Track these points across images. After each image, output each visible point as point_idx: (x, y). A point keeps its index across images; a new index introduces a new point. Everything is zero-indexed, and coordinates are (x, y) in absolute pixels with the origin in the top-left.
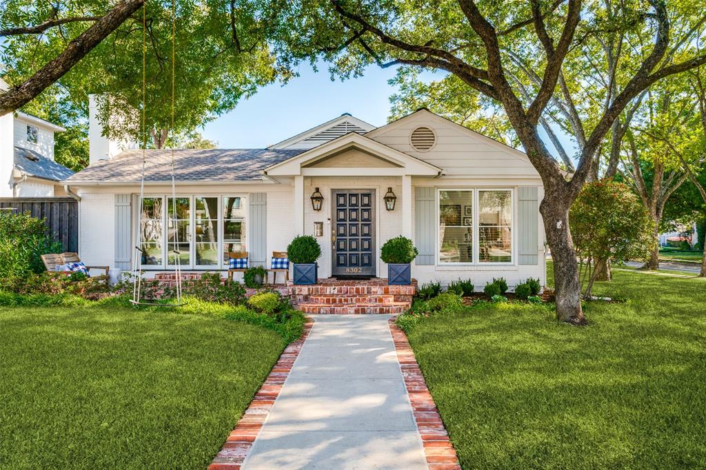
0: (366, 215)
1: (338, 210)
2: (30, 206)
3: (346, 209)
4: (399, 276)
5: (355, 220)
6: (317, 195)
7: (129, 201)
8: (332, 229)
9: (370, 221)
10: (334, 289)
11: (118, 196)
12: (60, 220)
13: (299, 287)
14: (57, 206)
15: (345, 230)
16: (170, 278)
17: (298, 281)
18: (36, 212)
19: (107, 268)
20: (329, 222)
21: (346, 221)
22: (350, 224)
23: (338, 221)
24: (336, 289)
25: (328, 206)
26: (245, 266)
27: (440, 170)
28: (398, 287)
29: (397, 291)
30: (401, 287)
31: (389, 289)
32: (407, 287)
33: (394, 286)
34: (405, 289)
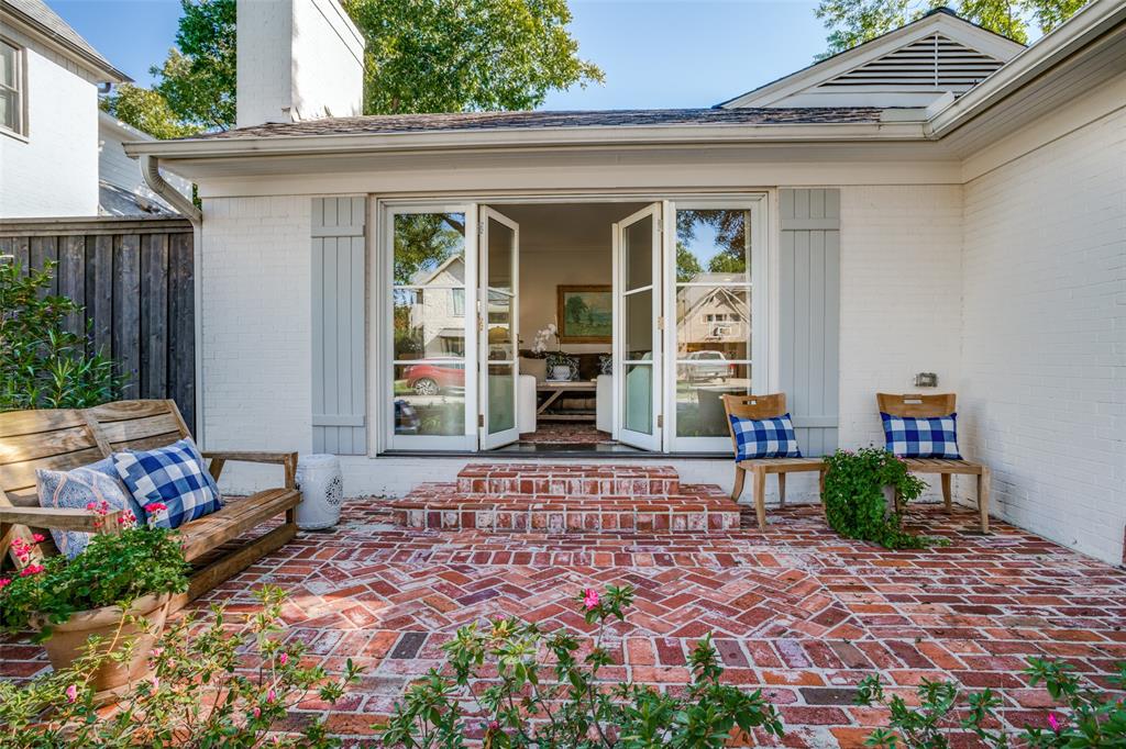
2: (53, 247)
7: (360, 220)
11: (321, 203)
12: (143, 289)
14: (132, 246)
16: (513, 488)
18: (71, 265)
19: (290, 461)
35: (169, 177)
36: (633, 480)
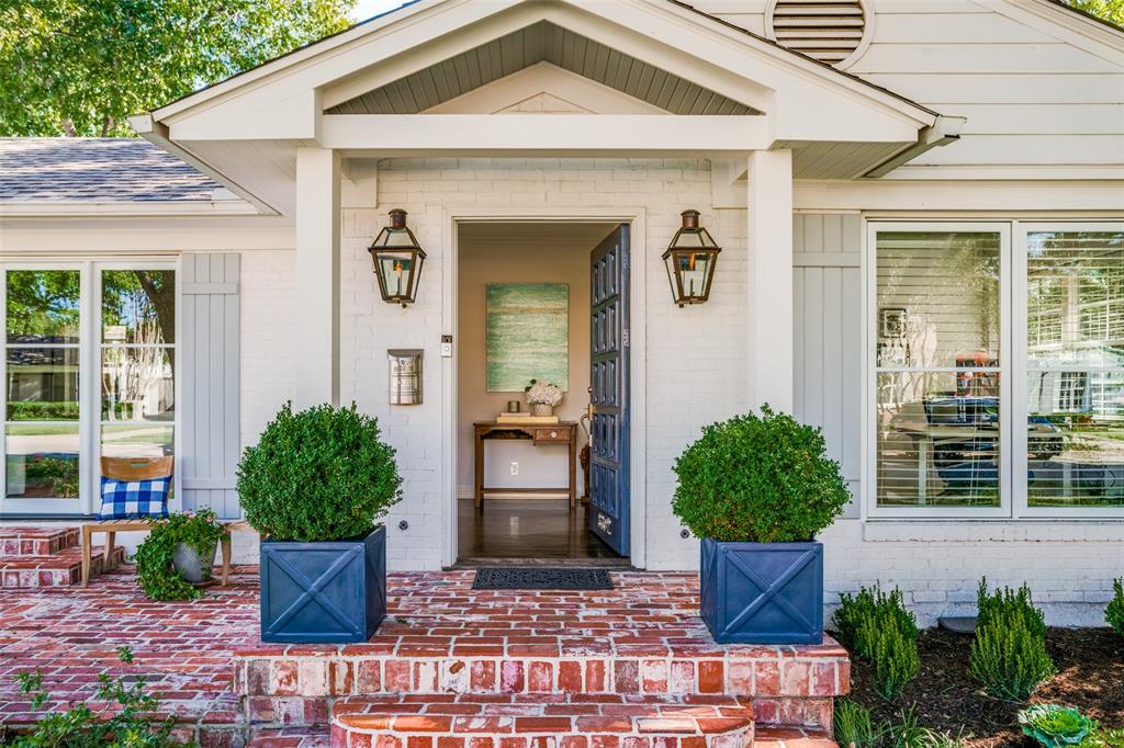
4: (769, 600)
6: (397, 239)
10: (455, 669)
13: (285, 658)
17: (283, 626)
20: (447, 349)
24: (465, 673)
26: (155, 507)
27: (929, 120)
28: (765, 658)
29: (764, 679)
30: (782, 661)
31: (726, 667)
32: (809, 659)
33: (747, 651)
34: (804, 667)
36: (5, 540)
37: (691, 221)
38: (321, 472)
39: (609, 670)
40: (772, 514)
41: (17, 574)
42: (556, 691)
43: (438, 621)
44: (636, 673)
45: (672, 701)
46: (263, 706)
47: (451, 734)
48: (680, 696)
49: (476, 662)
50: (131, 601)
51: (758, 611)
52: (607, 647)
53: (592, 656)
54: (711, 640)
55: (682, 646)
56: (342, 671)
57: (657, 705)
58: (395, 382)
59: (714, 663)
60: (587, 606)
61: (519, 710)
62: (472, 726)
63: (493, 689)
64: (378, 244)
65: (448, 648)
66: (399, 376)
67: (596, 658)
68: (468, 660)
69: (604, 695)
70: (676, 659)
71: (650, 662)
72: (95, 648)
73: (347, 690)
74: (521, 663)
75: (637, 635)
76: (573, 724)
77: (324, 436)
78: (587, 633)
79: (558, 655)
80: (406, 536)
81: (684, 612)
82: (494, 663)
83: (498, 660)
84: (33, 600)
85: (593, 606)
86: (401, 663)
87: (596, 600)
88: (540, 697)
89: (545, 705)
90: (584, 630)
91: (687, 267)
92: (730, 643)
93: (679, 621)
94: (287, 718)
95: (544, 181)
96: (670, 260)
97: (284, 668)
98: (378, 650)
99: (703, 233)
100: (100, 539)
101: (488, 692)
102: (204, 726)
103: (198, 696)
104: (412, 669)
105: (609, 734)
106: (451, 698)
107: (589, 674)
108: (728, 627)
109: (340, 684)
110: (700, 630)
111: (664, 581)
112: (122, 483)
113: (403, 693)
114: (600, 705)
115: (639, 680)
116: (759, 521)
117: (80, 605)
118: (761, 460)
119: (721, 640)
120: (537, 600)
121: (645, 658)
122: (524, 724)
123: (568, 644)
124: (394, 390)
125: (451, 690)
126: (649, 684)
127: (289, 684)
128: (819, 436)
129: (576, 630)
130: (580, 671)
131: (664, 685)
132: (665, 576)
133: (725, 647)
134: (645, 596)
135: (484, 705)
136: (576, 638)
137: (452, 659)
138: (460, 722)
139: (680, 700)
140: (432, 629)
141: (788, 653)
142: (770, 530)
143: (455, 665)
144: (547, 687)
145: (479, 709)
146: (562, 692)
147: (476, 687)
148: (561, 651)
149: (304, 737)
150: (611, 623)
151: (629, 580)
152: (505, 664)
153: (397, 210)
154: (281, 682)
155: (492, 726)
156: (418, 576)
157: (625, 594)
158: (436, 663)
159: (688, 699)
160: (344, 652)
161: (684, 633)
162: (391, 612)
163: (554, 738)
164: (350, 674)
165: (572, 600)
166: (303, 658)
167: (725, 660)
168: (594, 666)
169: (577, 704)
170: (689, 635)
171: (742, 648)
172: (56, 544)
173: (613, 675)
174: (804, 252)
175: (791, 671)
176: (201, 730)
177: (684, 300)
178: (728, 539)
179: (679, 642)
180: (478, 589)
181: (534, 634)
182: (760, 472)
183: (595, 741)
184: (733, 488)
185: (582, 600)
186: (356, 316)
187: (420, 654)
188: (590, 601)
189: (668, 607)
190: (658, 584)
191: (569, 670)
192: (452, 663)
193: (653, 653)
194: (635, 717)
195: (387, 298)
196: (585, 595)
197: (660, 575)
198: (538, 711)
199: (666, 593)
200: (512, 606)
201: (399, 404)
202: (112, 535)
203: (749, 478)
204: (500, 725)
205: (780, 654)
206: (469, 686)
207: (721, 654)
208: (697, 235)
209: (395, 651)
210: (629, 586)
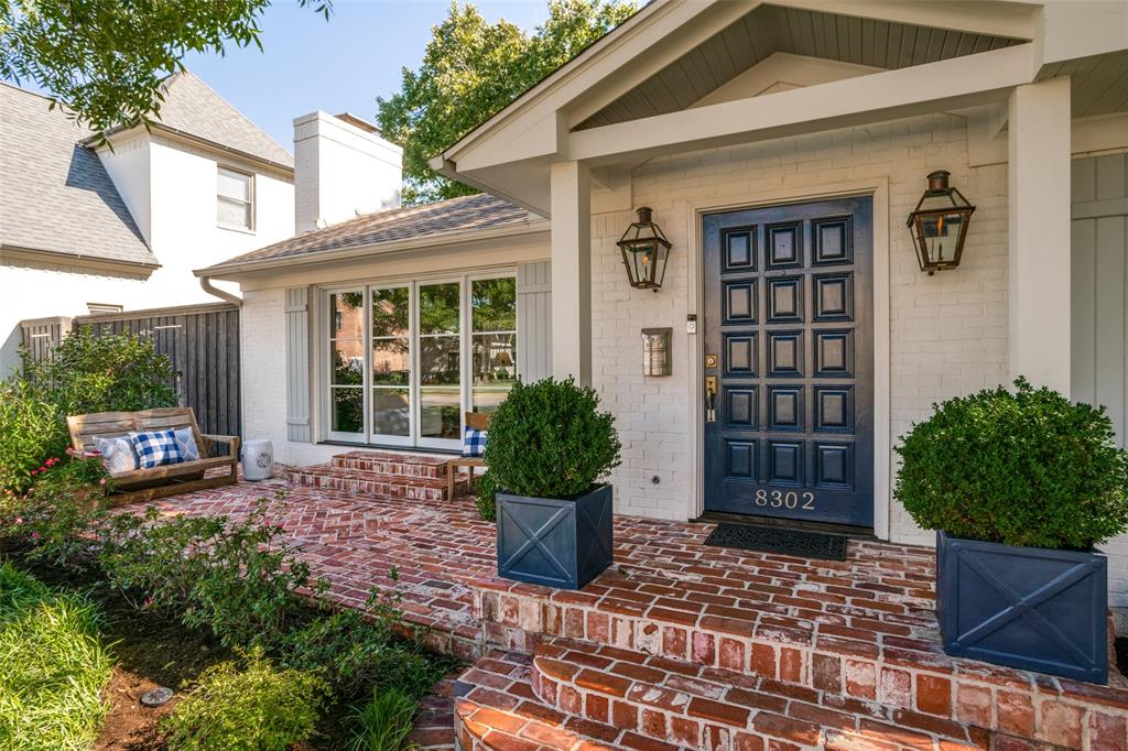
0: (831, 296)
1: (725, 283)
2: (195, 321)
3: (754, 280)
4: (1020, 617)
5: (791, 317)
6: (643, 233)
8: (706, 351)
9: (849, 319)
10: (650, 630)
11: (289, 291)
13: (510, 594)
15: (752, 354)
19: (233, 442)
20: (691, 327)
21: (755, 322)
22: (770, 333)
23: (725, 323)
24: (658, 637)
25: (685, 272)
28: (1010, 687)
29: (1009, 713)
30: (1038, 699)
31: (954, 688)
32: (1083, 704)
33: (985, 674)
34: (1074, 713)
35: (213, 283)
37: (940, 183)
38: (535, 437)
39: (807, 663)
40: (1022, 513)
41: (414, 490)
42: (747, 672)
43: (655, 575)
44: (838, 672)
45: (878, 714)
46: (495, 630)
47: (624, 700)
48: (891, 708)
49: (668, 628)
50: (470, 518)
51: (1004, 625)
52: (806, 636)
53: (786, 643)
54: (939, 648)
55: (901, 650)
56: (553, 614)
57: (858, 716)
58: (647, 355)
59: (938, 680)
60: (808, 578)
61: (701, 688)
62: (645, 698)
63: (684, 657)
64: (626, 238)
65: (644, 609)
66: (651, 351)
67: (792, 647)
68: (661, 625)
69: (799, 688)
70: (888, 666)
71: (855, 663)
72: (426, 553)
73: (556, 632)
74: (711, 637)
75: (848, 624)
76: (750, 720)
77: (543, 406)
78: (793, 612)
79: (751, 636)
80: (658, 489)
81: (917, 601)
82: (685, 631)
83: (689, 629)
84: (416, 509)
85: (814, 580)
86: (600, 616)
87: (821, 571)
88: (729, 675)
89: (730, 687)
90: (791, 607)
91: (933, 233)
92: (963, 657)
93: (907, 613)
94: (513, 644)
95: (781, 165)
96: (914, 227)
97: (508, 603)
98: (583, 600)
99: (954, 195)
100: (465, 469)
101: (680, 659)
102: (455, 637)
103: (464, 608)
104: (611, 623)
105: (789, 742)
106: (641, 658)
107: (783, 662)
108: (960, 639)
109: (551, 625)
110: (929, 631)
111: (906, 557)
112: (477, 431)
113: (602, 644)
114: (790, 700)
115: (842, 679)
116: (1003, 520)
117: (439, 516)
118: (1007, 446)
119: (951, 651)
120: (760, 564)
121: (849, 657)
122: (700, 707)
123: (768, 624)
124: (647, 363)
125: (644, 649)
126: (853, 686)
127: (512, 616)
128: (1102, 416)
129: (781, 607)
130: (774, 656)
131: (871, 692)
132: (909, 551)
133: (955, 662)
134: (878, 573)
135: (669, 673)
136: (778, 617)
137: (645, 621)
138: (636, 689)
139: (890, 715)
140: (643, 584)
141: (1046, 688)
142: (1020, 531)
143: (648, 627)
144: (739, 665)
145: (661, 677)
146: (754, 674)
147: (668, 651)
148: (754, 632)
149: (519, 665)
150: (825, 604)
151: (868, 552)
152: (697, 636)
153: (643, 208)
154: (506, 614)
155: (664, 702)
156: (664, 525)
157: (855, 569)
158: (632, 622)
159: (900, 716)
160: (555, 598)
161: (906, 631)
162: (619, 560)
163: (728, 731)
164: (559, 618)
165: (796, 568)
166: (523, 597)
167: (955, 680)
168: (789, 654)
169: (766, 693)
170: (913, 636)
171: (981, 667)
172: (441, 471)
173: (811, 668)
174: (1096, 200)
175: (1051, 713)
176: (453, 640)
177: (930, 267)
178: (962, 537)
179: (897, 642)
180: (708, 545)
181: (736, 606)
182: (1005, 461)
183: (773, 746)
184: (967, 477)
185: (805, 570)
186: (617, 301)
187: (617, 610)
188: (814, 572)
189: (900, 592)
190: (899, 561)
191: (761, 655)
192: (646, 624)
193: (859, 653)
194: (827, 728)
195: (635, 285)
196: (812, 564)
197: (904, 549)
198: (719, 694)
199: (902, 573)
200: (731, 568)
201: (651, 375)
202: (472, 469)
203: (989, 466)
204: (673, 703)
205: (1035, 686)
206: (661, 650)
207: (949, 670)
208: (948, 197)
209: (597, 604)
210: (865, 558)
